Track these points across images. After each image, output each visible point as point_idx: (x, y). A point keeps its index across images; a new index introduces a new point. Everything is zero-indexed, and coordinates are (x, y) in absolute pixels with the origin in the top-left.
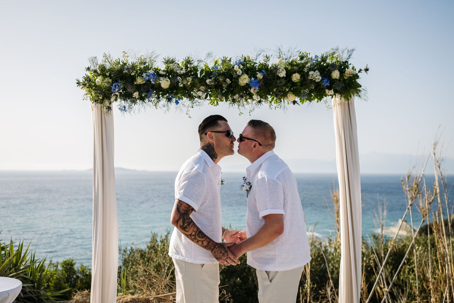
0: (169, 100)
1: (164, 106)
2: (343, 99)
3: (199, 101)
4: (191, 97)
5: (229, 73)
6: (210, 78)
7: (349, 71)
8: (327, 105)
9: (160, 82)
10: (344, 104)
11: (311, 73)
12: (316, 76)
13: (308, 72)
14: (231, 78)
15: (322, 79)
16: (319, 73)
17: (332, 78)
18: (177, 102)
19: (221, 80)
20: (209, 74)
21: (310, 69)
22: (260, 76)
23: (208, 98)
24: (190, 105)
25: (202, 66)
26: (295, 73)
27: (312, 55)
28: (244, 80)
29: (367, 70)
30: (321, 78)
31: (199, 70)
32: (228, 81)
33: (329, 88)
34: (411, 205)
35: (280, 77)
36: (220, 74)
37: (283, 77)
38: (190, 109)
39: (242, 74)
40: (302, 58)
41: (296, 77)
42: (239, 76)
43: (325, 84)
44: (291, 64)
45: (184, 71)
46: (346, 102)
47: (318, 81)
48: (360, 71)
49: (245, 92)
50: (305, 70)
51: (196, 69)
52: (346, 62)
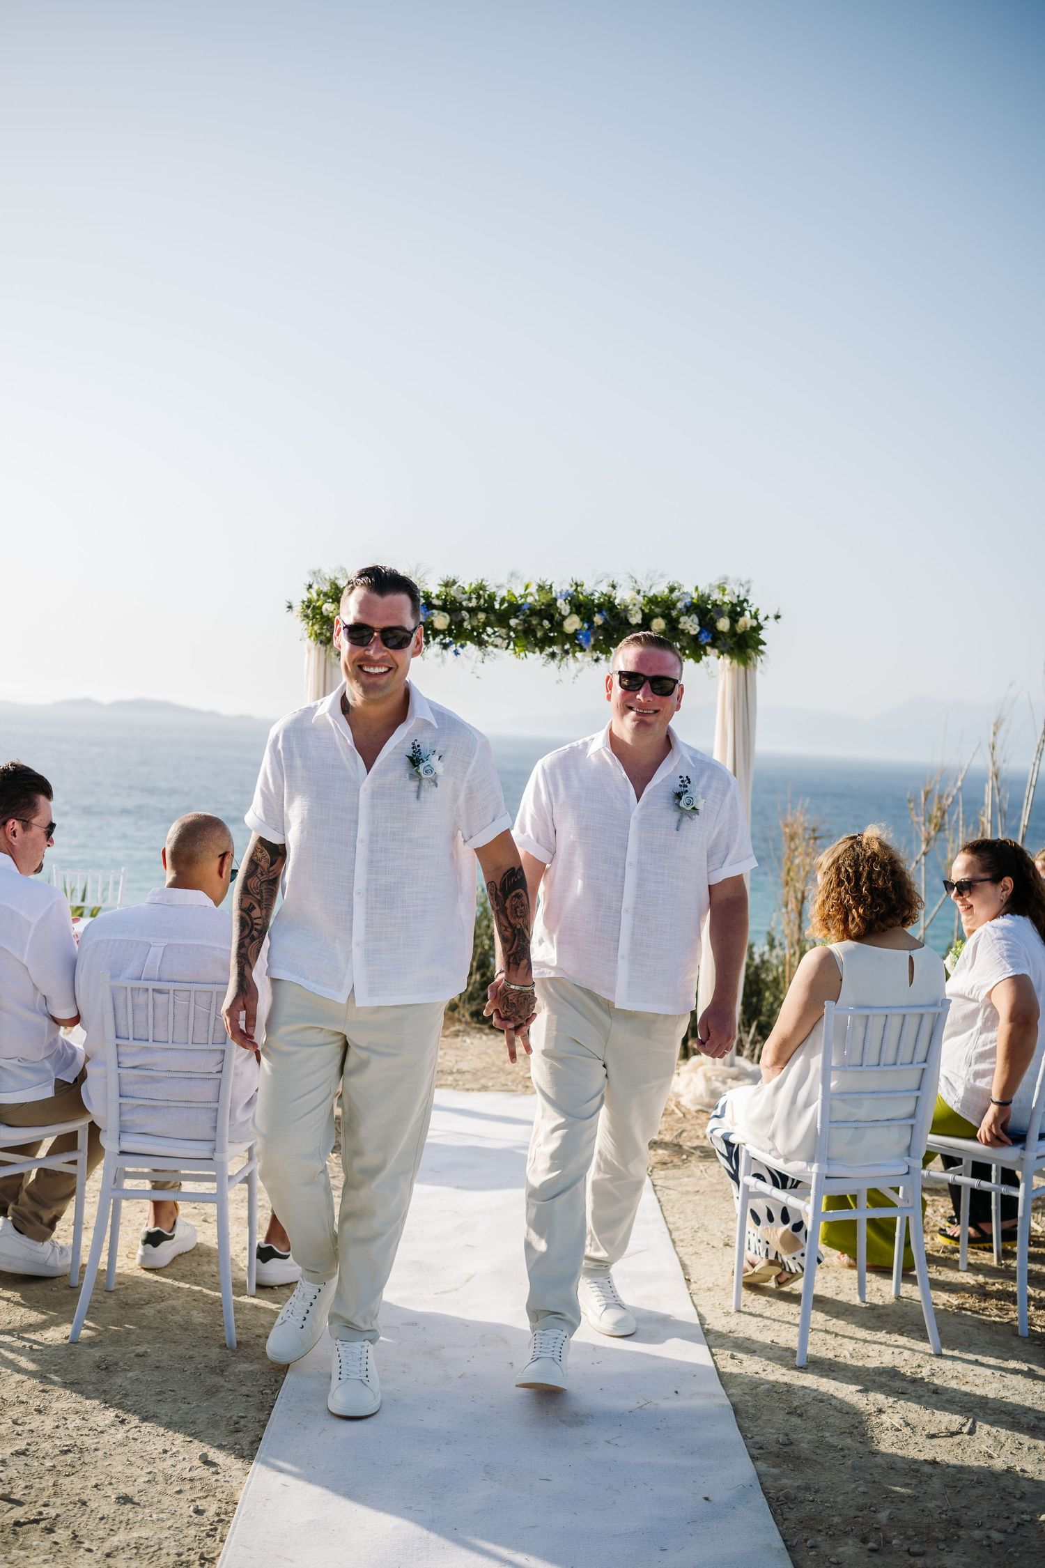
0: (445, 646)
1: (437, 656)
2: (735, 662)
3: (495, 650)
4: (481, 643)
5: (548, 611)
6: (517, 617)
7: (746, 621)
8: (709, 670)
9: (433, 618)
10: (738, 670)
11: (683, 619)
12: (690, 625)
13: (678, 618)
14: (551, 618)
15: (700, 633)
16: (696, 620)
17: (717, 630)
18: (456, 653)
19: (534, 622)
20: (514, 608)
21: (681, 614)
22: (598, 620)
23: (512, 646)
24: (480, 658)
25: (503, 593)
26: (656, 617)
27: (689, 588)
28: (572, 624)
29: (777, 617)
30: (698, 629)
31: (498, 599)
32: (546, 623)
33: (713, 645)
34: (925, 854)
35: (630, 624)
36: (534, 612)
37: (637, 624)
38: (480, 664)
39: (570, 613)
40: (672, 590)
41: (659, 624)
42: (564, 618)
43: (705, 639)
44: (653, 601)
45: (473, 604)
46: (742, 668)
47: (693, 632)
48: (767, 618)
49: (573, 642)
50: (674, 613)
51: (492, 598)
52: (746, 600)
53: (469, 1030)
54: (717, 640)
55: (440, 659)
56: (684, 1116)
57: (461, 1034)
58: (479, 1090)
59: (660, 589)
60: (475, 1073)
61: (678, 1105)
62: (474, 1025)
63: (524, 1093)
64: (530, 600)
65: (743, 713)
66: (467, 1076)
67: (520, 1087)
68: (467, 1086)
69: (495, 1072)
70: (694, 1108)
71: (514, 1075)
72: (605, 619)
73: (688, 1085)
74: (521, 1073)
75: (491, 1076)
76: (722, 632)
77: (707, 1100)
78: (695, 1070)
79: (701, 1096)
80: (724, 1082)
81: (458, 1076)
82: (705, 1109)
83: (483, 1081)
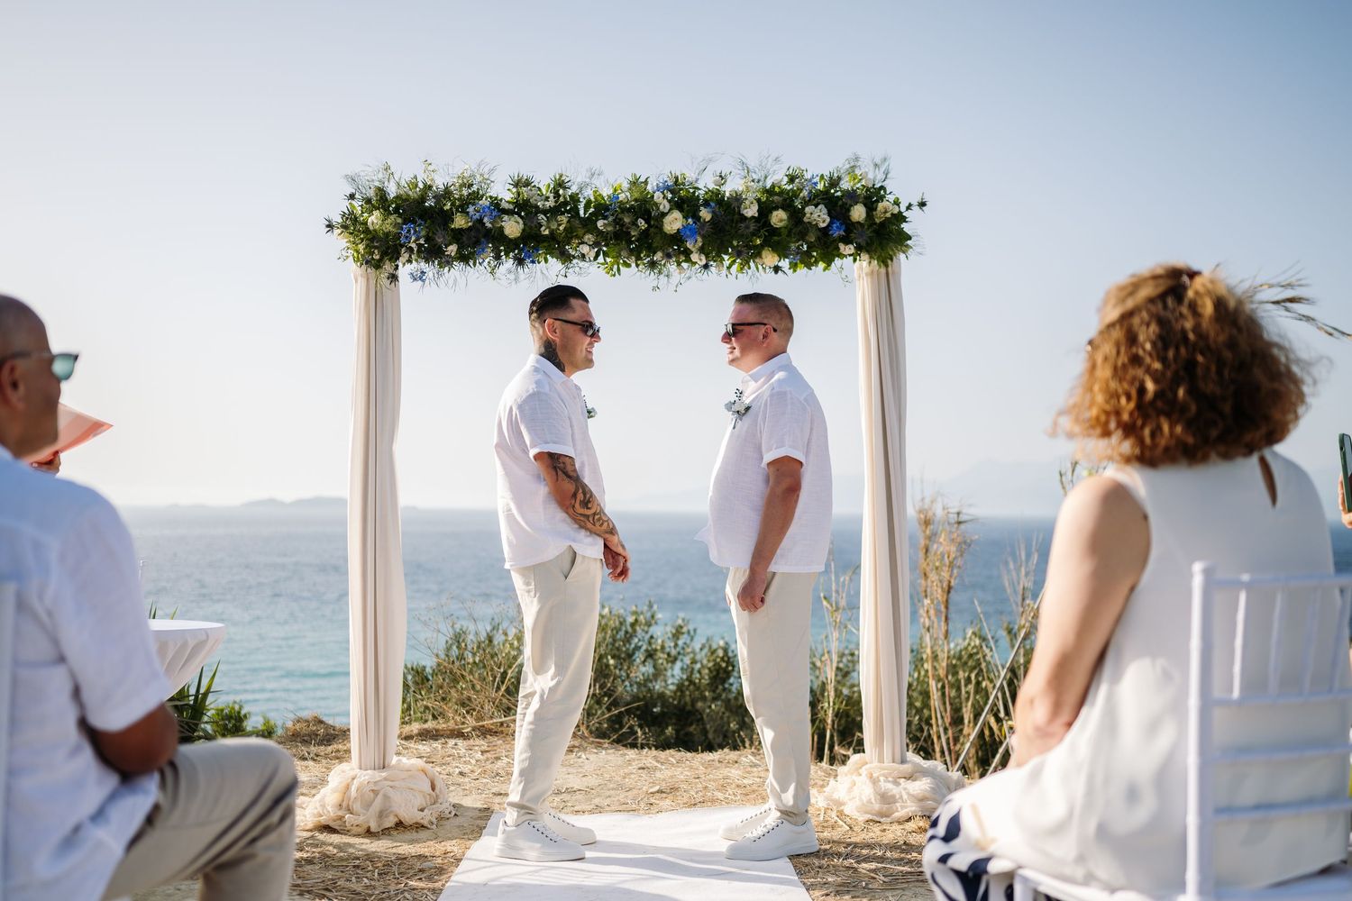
0: (520, 261)
1: (508, 273)
2: (875, 264)
3: (582, 264)
4: (565, 257)
5: (643, 207)
6: (605, 218)
7: (885, 207)
8: (843, 277)
9: (503, 224)
10: (878, 274)
11: (808, 209)
12: (818, 216)
13: (802, 209)
14: (647, 217)
16: (825, 211)
17: (849, 220)
19: (627, 220)
20: (601, 208)
21: (806, 203)
22: (705, 214)
23: (601, 259)
24: (561, 273)
25: (589, 193)
26: (776, 208)
27: (812, 175)
28: (674, 222)
29: (922, 204)
30: (829, 220)
31: (583, 202)
32: (642, 223)
33: (846, 242)
35: (745, 218)
36: (624, 209)
37: (753, 217)
39: (670, 209)
40: (792, 179)
41: (779, 218)
42: (664, 215)
43: (837, 232)
44: (770, 192)
45: (551, 203)
46: (883, 270)
47: (823, 225)
48: (909, 207)
49: (676, 247)
50: (798, 204)
51: (575, 199)
52: (882, 188)
53: (585, 745)
54: (851, 232)
55: (512, 276)
56: (851, 828)
57: (576, 749)
58: (591, 812)
59: (778, 177)
60: (587, 791)
61: (841, 814)
62: (591, 739)
63: (647, 812)
64: (622, 197)
65: (888, 325)
66: (579, 796)
67: (642, 805)
68: (576, 808)
69: (613, 789)
70: (862, 818)
71: (635, 792)
72: (713, 212)
73: (850, 789)
74: (644, 789)
75: (608, 793)
76: (858, 222)
77: (877, 807)
78: (857, 771)
79: (869, 801)
80: (896, 783)
81: (566, 797)
82: (877, 819)
83: (597, 801)
